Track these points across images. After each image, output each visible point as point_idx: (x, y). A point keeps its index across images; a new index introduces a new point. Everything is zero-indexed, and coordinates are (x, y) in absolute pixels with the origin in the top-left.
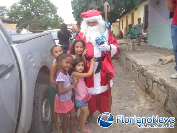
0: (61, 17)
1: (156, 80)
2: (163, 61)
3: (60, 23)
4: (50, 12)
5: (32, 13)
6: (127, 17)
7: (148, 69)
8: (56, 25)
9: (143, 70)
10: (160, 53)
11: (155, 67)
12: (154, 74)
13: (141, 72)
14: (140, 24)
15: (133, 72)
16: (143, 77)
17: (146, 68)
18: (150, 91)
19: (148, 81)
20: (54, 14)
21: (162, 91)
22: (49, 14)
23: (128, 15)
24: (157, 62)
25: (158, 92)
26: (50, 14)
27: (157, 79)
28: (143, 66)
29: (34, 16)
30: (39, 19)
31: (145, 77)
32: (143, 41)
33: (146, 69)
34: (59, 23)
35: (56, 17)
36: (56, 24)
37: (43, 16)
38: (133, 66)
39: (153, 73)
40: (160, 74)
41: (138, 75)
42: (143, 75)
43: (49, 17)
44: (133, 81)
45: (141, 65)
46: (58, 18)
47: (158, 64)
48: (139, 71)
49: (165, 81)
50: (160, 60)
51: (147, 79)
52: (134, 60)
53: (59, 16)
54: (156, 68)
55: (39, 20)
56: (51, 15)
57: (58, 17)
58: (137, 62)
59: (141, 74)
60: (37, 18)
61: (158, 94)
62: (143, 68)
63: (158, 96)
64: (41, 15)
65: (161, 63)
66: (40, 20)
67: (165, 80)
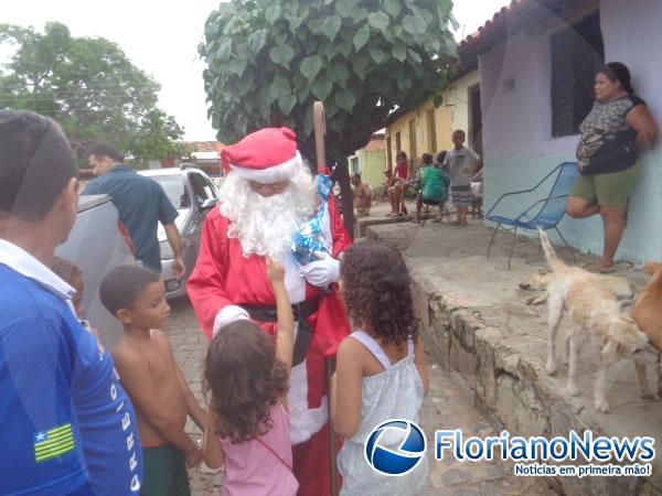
0: (171, 118)
1: (507, 369)
2: (533, 290)
3: (169, 138)
4: (131, 100)
5: (61, 102)
6: (411, 122)
7: (482, 326)
8: (152, 147)
9: (463, 326)
10: (524, 261)
11: (503, 317)
12: (498, 343)
13: (455, 333)
14: (462, 153)
15: (433, 330)
16: (463, 351)
17: (472, 321)
18: (489, 405)
19: (482, 368)
20: (147, 107)
21: (530, 411)
22: (126, 109)
23: (417, 119)
24: (515, 294)
25: (517, 412)
26: (130, 106)
27: (510, 362)
28: (463, 313)
29: (67, 112)
30: (86, 125)
31: (471, 355)
32: (470, 208)
33: (472, 325)
34: (165, 141)
35: (155, 117)
36: (153, 144)
37: (103, 115)
38: (430, 310)
39: (496, 340)
40: (520, 346)
41: (446, 342)
42: (464, 345)
43: (127, 115)
44: (434, 367)
45: (456, 309)
46: (162, 122)
47: (515, 304)
48: (448, 328)
49: (538, 373)
50: (525, 288)
51: (478, 360)
52: (433, 287)
53: (164, 115)
54: (509, 318)
55: (88, 129)
56: (134, 111)
57: (162, 118)
58: (445, 297)
59: (457, 342)
60: (80, 121)
61: (517, 420)
62: (465, 319)
63: (517, 427)
64: (96, 109)
65: (525, 300)
66: (93, 128)
67: (536, 368)
